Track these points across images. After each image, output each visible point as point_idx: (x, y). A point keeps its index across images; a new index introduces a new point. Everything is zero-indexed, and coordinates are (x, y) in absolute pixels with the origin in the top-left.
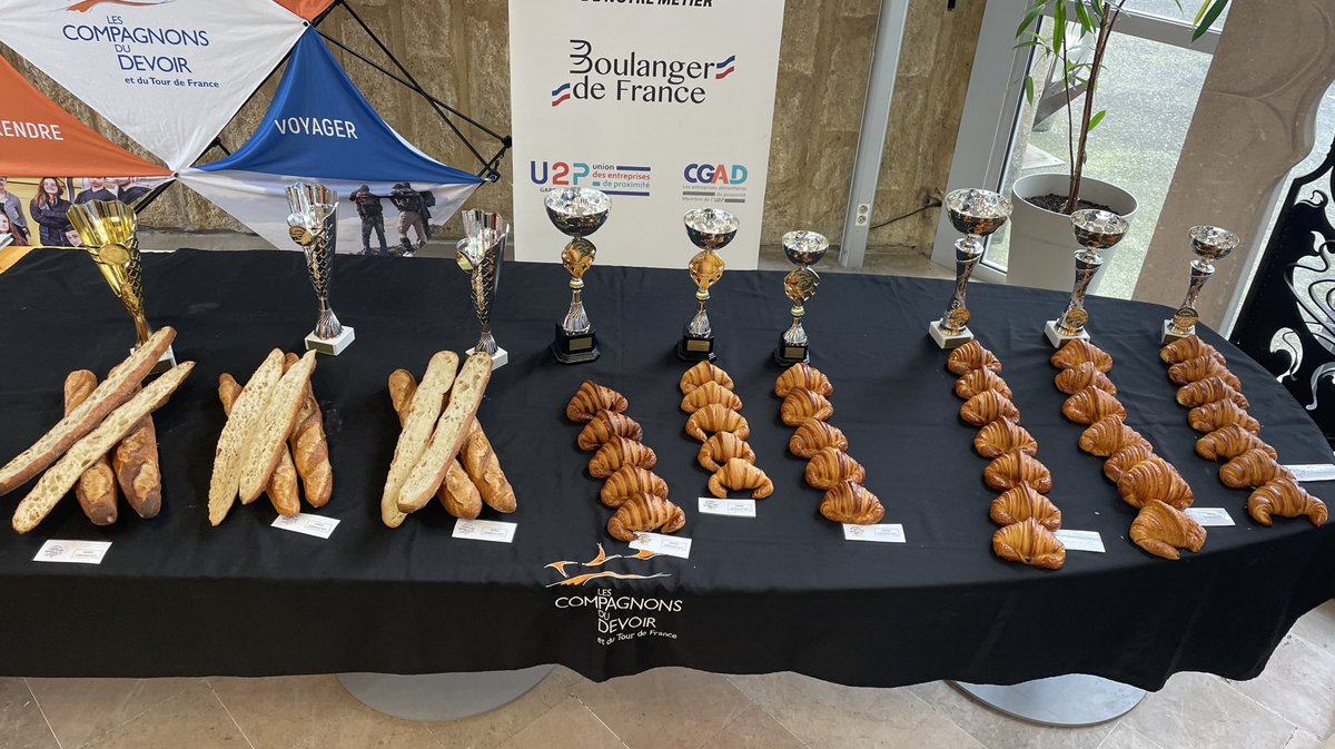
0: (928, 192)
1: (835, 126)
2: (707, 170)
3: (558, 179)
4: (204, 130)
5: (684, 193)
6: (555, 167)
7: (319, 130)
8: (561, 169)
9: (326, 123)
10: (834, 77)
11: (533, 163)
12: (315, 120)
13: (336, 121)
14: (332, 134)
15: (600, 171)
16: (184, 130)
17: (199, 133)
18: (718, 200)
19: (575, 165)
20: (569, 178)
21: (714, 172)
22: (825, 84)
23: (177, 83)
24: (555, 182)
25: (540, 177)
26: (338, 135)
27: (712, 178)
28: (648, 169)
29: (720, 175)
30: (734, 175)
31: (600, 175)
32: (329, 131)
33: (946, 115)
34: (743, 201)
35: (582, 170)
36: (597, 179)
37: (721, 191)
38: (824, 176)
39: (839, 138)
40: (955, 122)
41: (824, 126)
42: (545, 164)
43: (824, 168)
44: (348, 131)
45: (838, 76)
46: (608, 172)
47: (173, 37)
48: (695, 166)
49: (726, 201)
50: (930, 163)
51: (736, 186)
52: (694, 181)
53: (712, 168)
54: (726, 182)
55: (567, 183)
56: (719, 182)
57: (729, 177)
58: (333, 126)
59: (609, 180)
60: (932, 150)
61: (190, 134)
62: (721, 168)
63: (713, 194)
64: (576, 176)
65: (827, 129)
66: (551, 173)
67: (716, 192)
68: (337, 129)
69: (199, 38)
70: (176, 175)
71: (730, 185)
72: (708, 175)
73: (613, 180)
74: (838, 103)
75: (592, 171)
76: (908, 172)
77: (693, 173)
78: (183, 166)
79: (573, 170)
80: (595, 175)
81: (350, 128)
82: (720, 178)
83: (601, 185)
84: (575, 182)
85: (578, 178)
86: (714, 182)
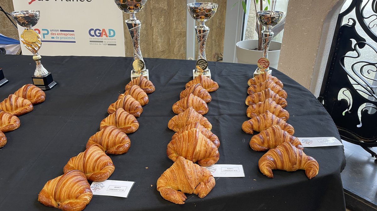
0: (218, 55)
1: (179, 30)
2: (98, 32)
5: (90, 41)
10: (176, 10)
15: (53, 32)
18: (105, 44)
19: (43, 30)
21: (101, 32)
22: (173, 12)
27: (101, 35)
28: (73, 31)
29: (104, 33)
30: (110, 33)
31: (54, 34)
33: (220, 23)
34: (115, 45)
35: (46, 32)
36: (53, 36)
37: (106, 41)
38: (177, 49)
39: (181, 34)
40: (224, 26)
41: (175, 29)
43: (177, 46)
45: (178, 9)
46: (57, 33)
48: (93, 30)
49: (109, 45)
50: (217, 43)
51: (112, 38)
53: (100, 30)
54: (107, 36)
56: (104, 37)
57: (108, 35)
59: (58, 36)
60: (217, 38)
62: (104, 30)
63: (102, 42)
64: (44, 34)
65: (176, 30)
67: (104, 41)
71: (108, 38)
72: (99, 33)
73: (59, 36)
74: (179, 20)
75: (50, 32)
76: (209, 47)
77: (92, 33)
79: (42, 32)
80: (52, 34)
82: (104, 35)
83: (55, 38)
84: (44, 37)
85: (45, 35)
86: (102, 37)
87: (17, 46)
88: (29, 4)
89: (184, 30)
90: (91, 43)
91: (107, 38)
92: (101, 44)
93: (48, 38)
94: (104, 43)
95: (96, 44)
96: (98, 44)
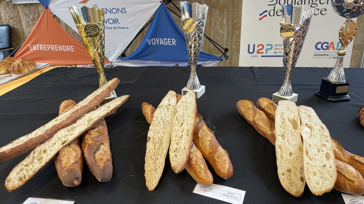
2: (326, 44)
3: (259, 51)
4: (122, 46)
5: (315, 55)
6: (258, 46)
7: (163, 43)
8: (261, 47)
9: (165, 40)
11: (249, 45)
12: (161, 39)
13: (169, 39)
14: (167, 44)
15: (277, 47)
16: (115, 47)
17: (120, 46)
18: (330, 58)
19: (267, 45)
20: (264, 50)
21: (329, 45)
23: (115, 28)
24: (258, 52)
25: (251, 51)
26: (169, 44)
27: (328, 48)
29: (332, 46)
30: (338, 46)
31: (277, 49)
32: (166, 43)
35: (270, 47)
36: (276, 51)
42: (254, 45)
44: (173, 42)
46: (281, 47)
47: (114, 11)
48: (320, 43)
49: (334, 58)
52: (320, 49)
53: (328, 43)
54: (334, 49)
55: (262, 53)
56: (331, 50)
57: (336, 47)
58: (168, 41)
59: (281, 51)
61: (117, 48)
62: (332, 43)
63: (328, 55)
64: (267, 49)
66: (256, 49)
67: (329, 54)
68: (169, 42)
69: (123, 11)
70: (111, 63)
71: (336, 51)
72: (326, 46)
75: (274, 47)
77: (319, 46)
78: (114, 59)
79: (266, 47)
80: (275, 49)
81: (174, 41)
82: (331, 48)
83: (278, 53)
84: (266, 53)
85: (268, 50)
86: (329, 50)
88: (260, 20)
90: (315, 56)
91: (334, 51)
92: (325, 58)
93: (270, 53)
94: (329, 56)
95: (320, 58)
96: (322, 58)
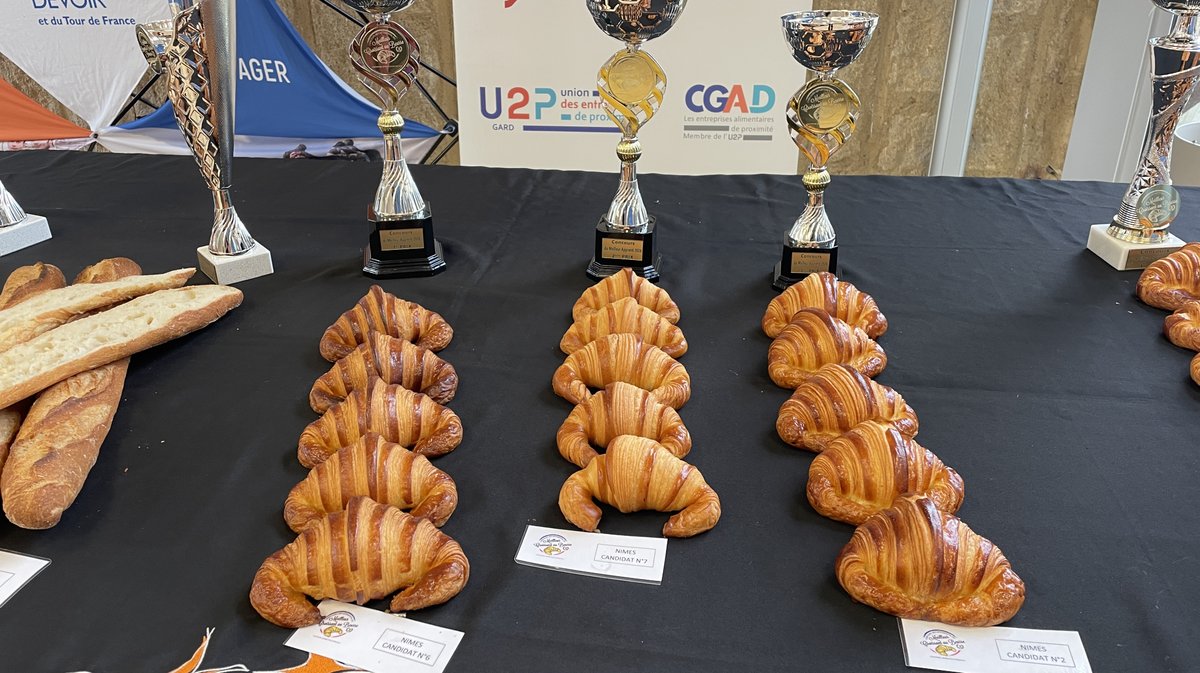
0: (1037, 172)
1: (909, 86)
2: (717, 94)
3: (516, 112)
4: (122, 81)
5: (687, 128)
6: (511, 95)
7: (247, 74)
8: (519, 97)
9: (254, 64)
10: (907, 19)
11: (483, 90)
12: (241, 60)
13: (264, 62)
14: (261, 78)
15: (570, 99)
16: (102, 80)
17: (118, 82)
18: (734, 138)
19: (538, 91)
20: (530, 109)
21: (727, 95)
22: (894, 28)
23: (93, 21)
24: (512, 116)
25: (491, 109)
26: (269, 79)
27: (725, 105)
29: (736, 100)
30: (756, 100)
31: (570, 105)
32: (258, 75)
33: (1062, 65)
34: (769, 138)
35: (547, 98)
36: (567, 111)
37: (739, 125)
38: (894, 152)
39: (914, 102)
40: (1076, 74)
41: (894, 85)
42: (498, 91)
43: (893, 141)
44: (279, 73)
45: (913, 17)
46: (580, 100)
48: (700, 88)
49: (746, 138)
50: (1040, 133)
51: (760, 115)
52: (699, 109)
53: (724, 90)
54: (744, 110)
55: (526, 116)
56: (735, 111)
57: (749, 104)
58: (262, 67)
59: (583, 111)
60: (1042, 115)
61: (109, 86)
62: (738, 90)
63: (726, 128)
64: (539, 106)
65: (897, 89)
66: (506, 103)
67: (731, 125)
68: (267, 71)
70: (96, 136)
71: (750, 115)
72: (719, 100)
73: (588, 112)
74: (912, 55)
75: (560, 99)
76: (1009, 146)
77: (698, 99)
78: (102, 125)
79: (534, 98)
80: (565, 104)
81: (281, 70)
82: (736, 105)
83: (573, 117)
84: (538, 116)
85: (542, 109)
86: (728, 111)
87: (423, 142)
88: (506, 7)
89: (925, 89)
90: (687, 132)
91: (744, 115)
92: (719, 137)
93: (551, 117)
94: (730, 132)
95: (703, 137)
96: (709, 136)
